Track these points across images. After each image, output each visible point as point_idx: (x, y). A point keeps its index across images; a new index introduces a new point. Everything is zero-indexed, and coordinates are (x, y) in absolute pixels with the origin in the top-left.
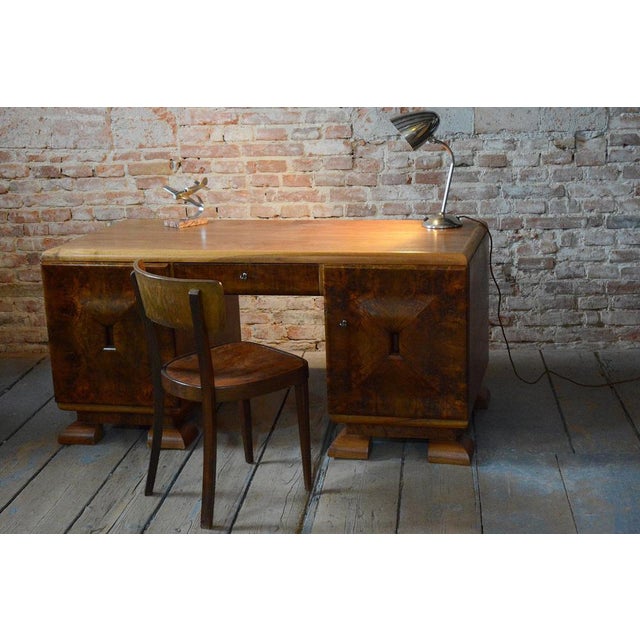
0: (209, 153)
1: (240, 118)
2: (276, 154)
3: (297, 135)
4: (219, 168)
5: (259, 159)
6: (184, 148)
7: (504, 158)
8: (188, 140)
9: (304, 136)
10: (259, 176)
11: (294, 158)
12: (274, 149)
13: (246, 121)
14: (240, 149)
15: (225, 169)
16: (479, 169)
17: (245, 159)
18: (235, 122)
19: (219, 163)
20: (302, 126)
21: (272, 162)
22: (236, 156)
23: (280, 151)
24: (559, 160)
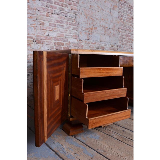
0: (45, 38)
1: (53, 29)
2: (62, 41)
3: (67, 36)
4: (47, 43)
5: (58, 41)
6: (38, 36)
7: (104, 47)
8: (39, 34)
9: (68, 37)
10: (57, 47)
11: (66, 42)
12: (61, 39)
13: (55, 30)
14: (53, 38)
15: (49, 43)
16: (100, 49)
17: (54, 41)
18: (52, 31)
19: (47, 42)
20: (68, 34)
21: (61, 43)
22: (52, 40)
23: (63, 40)
24: (112, 49)
